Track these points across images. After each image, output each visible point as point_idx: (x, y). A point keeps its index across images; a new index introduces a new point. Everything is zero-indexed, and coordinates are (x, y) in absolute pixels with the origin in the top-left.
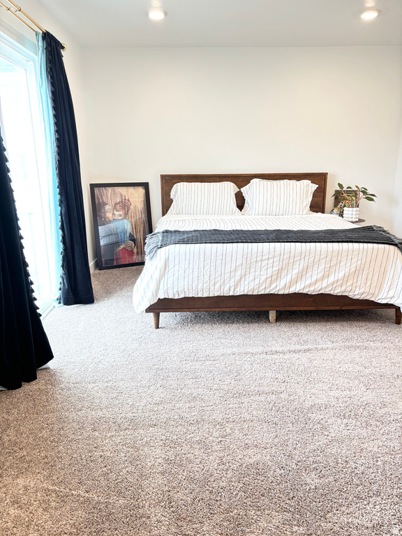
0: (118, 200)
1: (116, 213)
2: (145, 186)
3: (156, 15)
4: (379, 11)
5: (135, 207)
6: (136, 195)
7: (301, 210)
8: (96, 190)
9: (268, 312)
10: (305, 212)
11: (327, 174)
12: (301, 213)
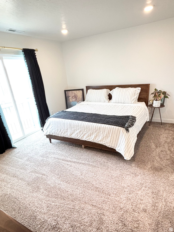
0: (74, 95)
1: (73, 99)
2: (83, 90)
3: (65, 32)
4: (154, 6)
5: (79, 97)
6: (79, 93)
7: (131, 101)
8: (66, 92)
9: (82, 145)
10: (132, 103)
11: (149, 84)
12: (131, 103)
